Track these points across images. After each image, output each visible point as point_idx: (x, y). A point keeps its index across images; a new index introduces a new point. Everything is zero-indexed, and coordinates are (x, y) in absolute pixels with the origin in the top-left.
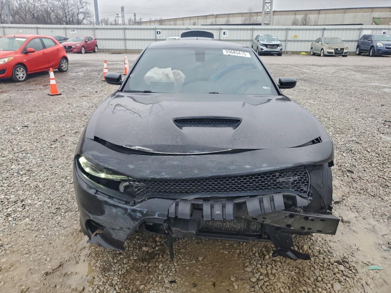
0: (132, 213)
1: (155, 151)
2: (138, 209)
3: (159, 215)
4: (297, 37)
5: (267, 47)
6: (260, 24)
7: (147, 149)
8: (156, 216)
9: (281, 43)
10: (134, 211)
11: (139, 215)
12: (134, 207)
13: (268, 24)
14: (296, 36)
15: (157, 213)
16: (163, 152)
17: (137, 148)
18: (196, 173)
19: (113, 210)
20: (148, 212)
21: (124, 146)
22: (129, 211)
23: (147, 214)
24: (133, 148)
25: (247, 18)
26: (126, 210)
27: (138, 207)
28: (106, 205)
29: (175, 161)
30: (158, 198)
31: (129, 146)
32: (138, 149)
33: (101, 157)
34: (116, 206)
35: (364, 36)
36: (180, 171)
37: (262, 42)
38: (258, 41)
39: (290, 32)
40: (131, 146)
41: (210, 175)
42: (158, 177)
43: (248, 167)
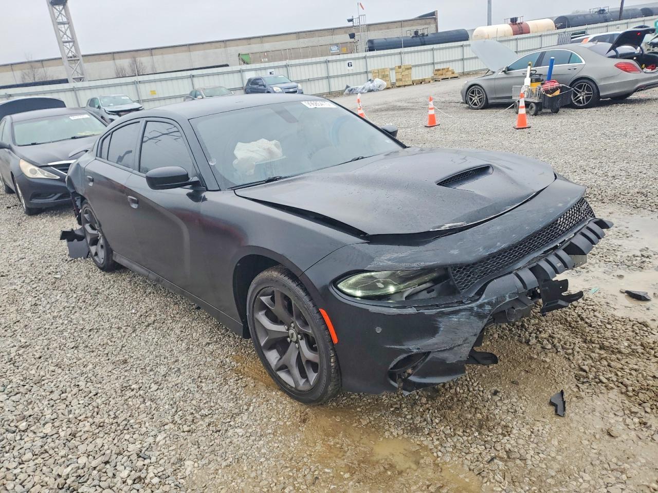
0: (480, 310)
1: (467, 222)
2: (486, 301)
3: (510, 297)
4: (155, 94)
5: (120, 116)
6: (66, 81)
7: (459, 224)
8: (508, 299)
9: (141, 106)
10: (481, 306)
11: (488, 308)
12: (480, 301)
13: (80, 79)
14: (153, 92)
15: (507, 296)
16: (476, 221)
17: (447, 226)
18: (528, 230)
19: (453, 319)
20: (497, 298)
21: (431, 230)
22: (475, 309)
23: (498, 302)
24: (443, 228)
25: (26, 71)
26: (471, 309)
27: (485, 299)
28: (440, 317)
29: (495, 227)
30: (496, 278)
31: (438, 228)
32: (449, 227)
33: (403, 257)
34: (455, 313)
35: (249, 80)
36: (513, 234)
37: (108, 109)
38: (99, 107)
39: (141, 86)
40: (439, 227)
41: (541, 226)
42: (495, 251)
43: (560, 205)
